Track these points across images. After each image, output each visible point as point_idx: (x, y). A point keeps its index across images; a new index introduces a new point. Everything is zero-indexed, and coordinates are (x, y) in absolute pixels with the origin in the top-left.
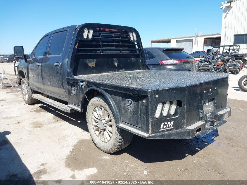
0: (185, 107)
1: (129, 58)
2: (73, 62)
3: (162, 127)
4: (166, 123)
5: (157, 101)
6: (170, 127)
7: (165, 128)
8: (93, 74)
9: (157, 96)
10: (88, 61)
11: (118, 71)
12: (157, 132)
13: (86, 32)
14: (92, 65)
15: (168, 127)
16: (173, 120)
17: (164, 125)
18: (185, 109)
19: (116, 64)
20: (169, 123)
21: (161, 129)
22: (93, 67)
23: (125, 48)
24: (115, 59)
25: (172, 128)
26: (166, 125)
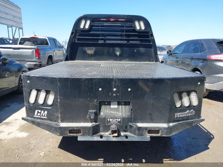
0: (59, 100)
1: (136, 48)
2: (69, 49)
3: (36, 113)
4: (40, 111)
5: (29, 86)
6: (44, 116)
7: (39, 116)
8: (91, 60)
9: (28, 82)
10: (87, 49)
11: (120, 60)
12: (31, 117)
13: (83, 22)
14: (91, 53)
15: (42, 116)
16: (46, 110)
17: (38, 112)
18: (58, 102)
19: (118, 53)
20: (43, 112)
21: (35, 115)
22: (91, 54)
23: (135, 37)
24: (117, 48)
25: (46, 118)
26: (40, 113)
